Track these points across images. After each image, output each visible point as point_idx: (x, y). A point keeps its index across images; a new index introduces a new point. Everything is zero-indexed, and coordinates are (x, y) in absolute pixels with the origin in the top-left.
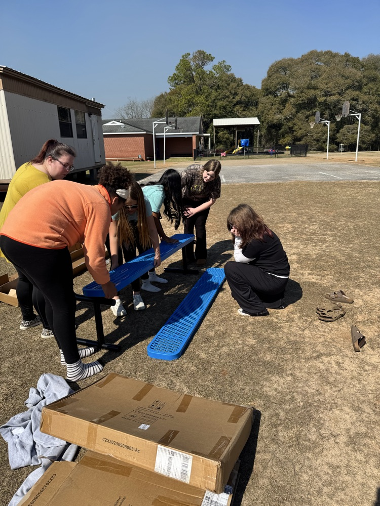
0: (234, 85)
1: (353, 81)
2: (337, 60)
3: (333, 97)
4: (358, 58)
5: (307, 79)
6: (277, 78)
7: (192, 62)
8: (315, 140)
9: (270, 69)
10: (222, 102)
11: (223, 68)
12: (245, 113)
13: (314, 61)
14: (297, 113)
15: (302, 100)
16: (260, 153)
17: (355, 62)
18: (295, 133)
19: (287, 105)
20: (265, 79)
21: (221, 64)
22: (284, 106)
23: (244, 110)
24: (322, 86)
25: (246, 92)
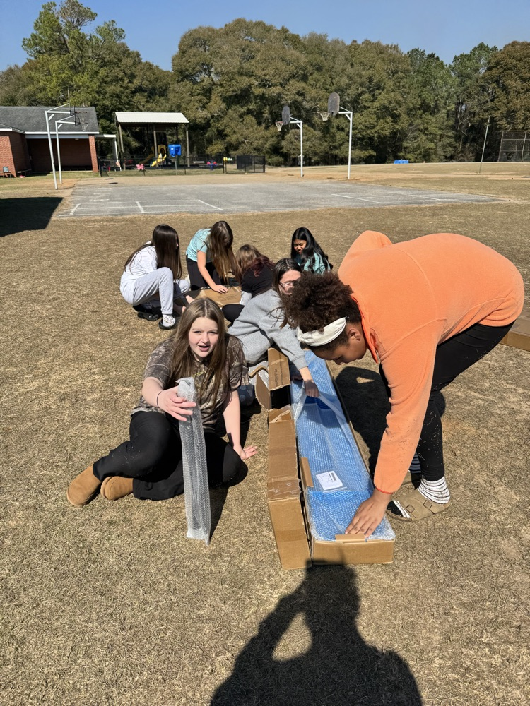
0: (129, 61)
1: (296, 68)
2: (272, 35)
3: (273, 89)
4: (298, 36)
5: (237, 61)
6: (194, 55)
7: (61, 19)
8: (255, 149)
9: (183, 41)
10: (113, 87)
11: (112, 32)
12: (149, 105)
13: (242, 34)
14: (227, 110)
15: (233, 91)
16: (193, 166)
17: (295, 41)
18: (228, 138)
19: (213, 97)
20: (176, 56)
21: (108, 26)
22: (209, 99)
23: (148, 102)
24: (259, 72)
25: (148, 73)
